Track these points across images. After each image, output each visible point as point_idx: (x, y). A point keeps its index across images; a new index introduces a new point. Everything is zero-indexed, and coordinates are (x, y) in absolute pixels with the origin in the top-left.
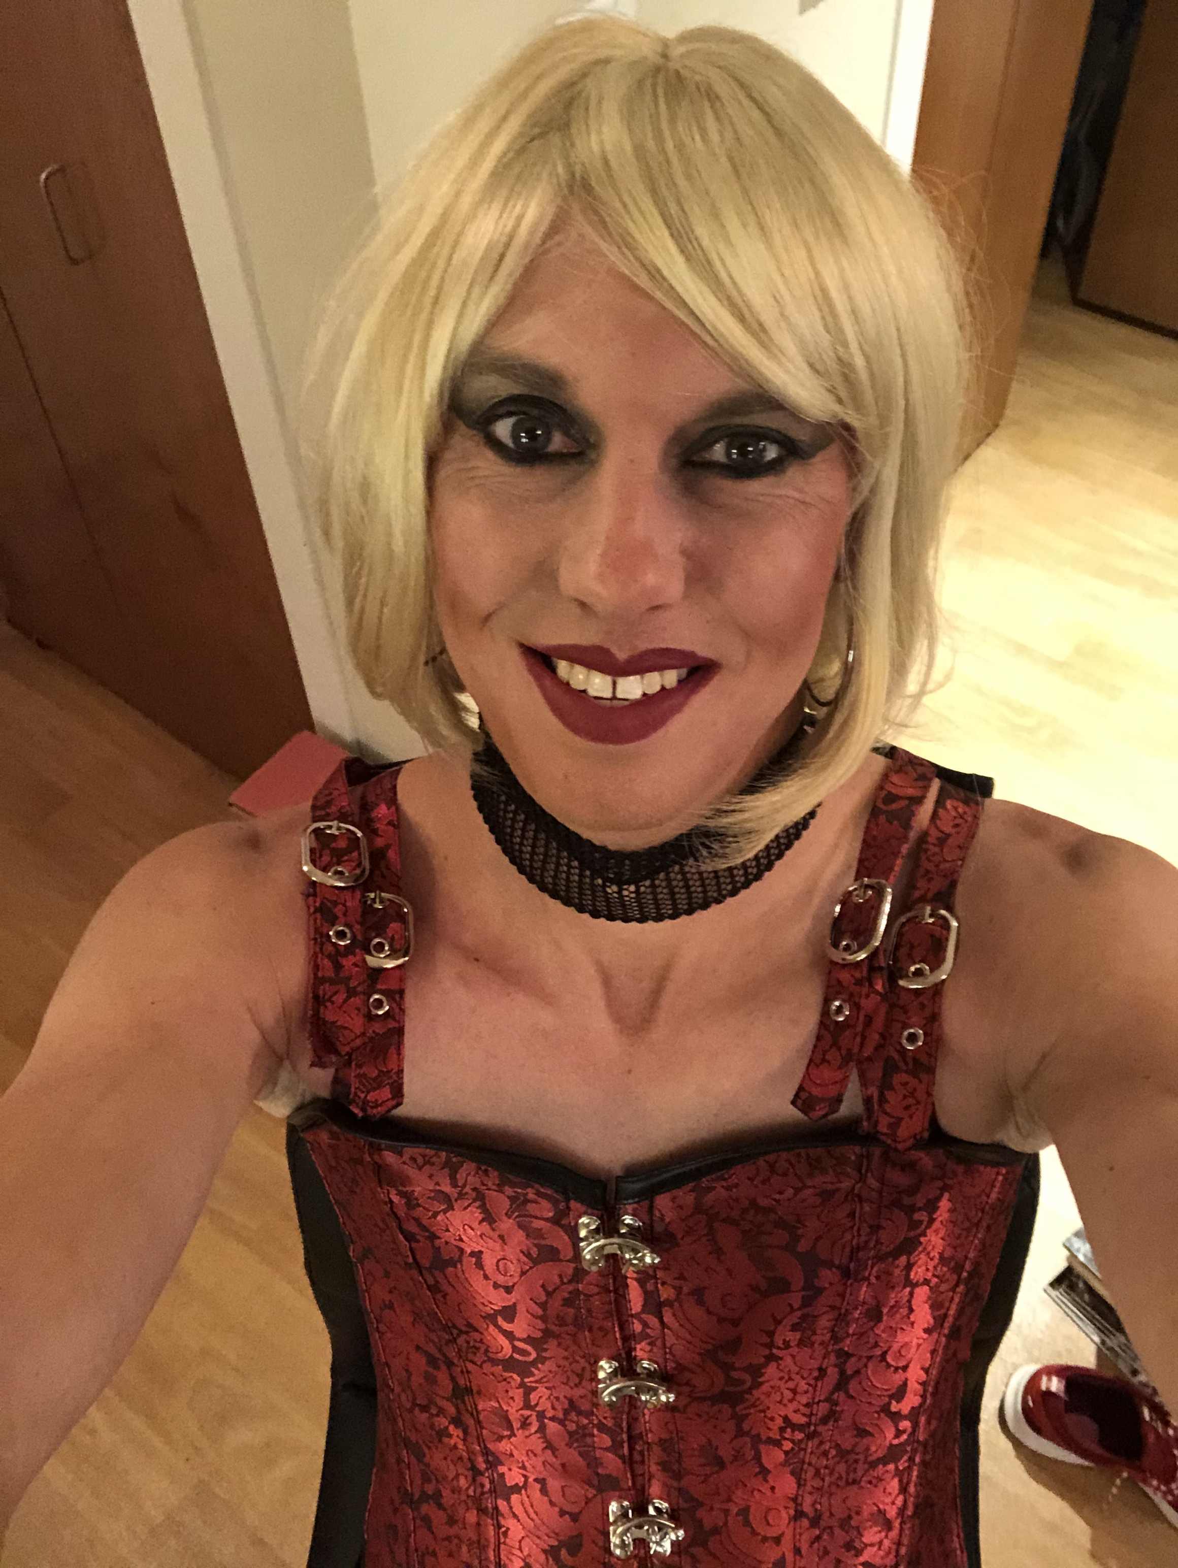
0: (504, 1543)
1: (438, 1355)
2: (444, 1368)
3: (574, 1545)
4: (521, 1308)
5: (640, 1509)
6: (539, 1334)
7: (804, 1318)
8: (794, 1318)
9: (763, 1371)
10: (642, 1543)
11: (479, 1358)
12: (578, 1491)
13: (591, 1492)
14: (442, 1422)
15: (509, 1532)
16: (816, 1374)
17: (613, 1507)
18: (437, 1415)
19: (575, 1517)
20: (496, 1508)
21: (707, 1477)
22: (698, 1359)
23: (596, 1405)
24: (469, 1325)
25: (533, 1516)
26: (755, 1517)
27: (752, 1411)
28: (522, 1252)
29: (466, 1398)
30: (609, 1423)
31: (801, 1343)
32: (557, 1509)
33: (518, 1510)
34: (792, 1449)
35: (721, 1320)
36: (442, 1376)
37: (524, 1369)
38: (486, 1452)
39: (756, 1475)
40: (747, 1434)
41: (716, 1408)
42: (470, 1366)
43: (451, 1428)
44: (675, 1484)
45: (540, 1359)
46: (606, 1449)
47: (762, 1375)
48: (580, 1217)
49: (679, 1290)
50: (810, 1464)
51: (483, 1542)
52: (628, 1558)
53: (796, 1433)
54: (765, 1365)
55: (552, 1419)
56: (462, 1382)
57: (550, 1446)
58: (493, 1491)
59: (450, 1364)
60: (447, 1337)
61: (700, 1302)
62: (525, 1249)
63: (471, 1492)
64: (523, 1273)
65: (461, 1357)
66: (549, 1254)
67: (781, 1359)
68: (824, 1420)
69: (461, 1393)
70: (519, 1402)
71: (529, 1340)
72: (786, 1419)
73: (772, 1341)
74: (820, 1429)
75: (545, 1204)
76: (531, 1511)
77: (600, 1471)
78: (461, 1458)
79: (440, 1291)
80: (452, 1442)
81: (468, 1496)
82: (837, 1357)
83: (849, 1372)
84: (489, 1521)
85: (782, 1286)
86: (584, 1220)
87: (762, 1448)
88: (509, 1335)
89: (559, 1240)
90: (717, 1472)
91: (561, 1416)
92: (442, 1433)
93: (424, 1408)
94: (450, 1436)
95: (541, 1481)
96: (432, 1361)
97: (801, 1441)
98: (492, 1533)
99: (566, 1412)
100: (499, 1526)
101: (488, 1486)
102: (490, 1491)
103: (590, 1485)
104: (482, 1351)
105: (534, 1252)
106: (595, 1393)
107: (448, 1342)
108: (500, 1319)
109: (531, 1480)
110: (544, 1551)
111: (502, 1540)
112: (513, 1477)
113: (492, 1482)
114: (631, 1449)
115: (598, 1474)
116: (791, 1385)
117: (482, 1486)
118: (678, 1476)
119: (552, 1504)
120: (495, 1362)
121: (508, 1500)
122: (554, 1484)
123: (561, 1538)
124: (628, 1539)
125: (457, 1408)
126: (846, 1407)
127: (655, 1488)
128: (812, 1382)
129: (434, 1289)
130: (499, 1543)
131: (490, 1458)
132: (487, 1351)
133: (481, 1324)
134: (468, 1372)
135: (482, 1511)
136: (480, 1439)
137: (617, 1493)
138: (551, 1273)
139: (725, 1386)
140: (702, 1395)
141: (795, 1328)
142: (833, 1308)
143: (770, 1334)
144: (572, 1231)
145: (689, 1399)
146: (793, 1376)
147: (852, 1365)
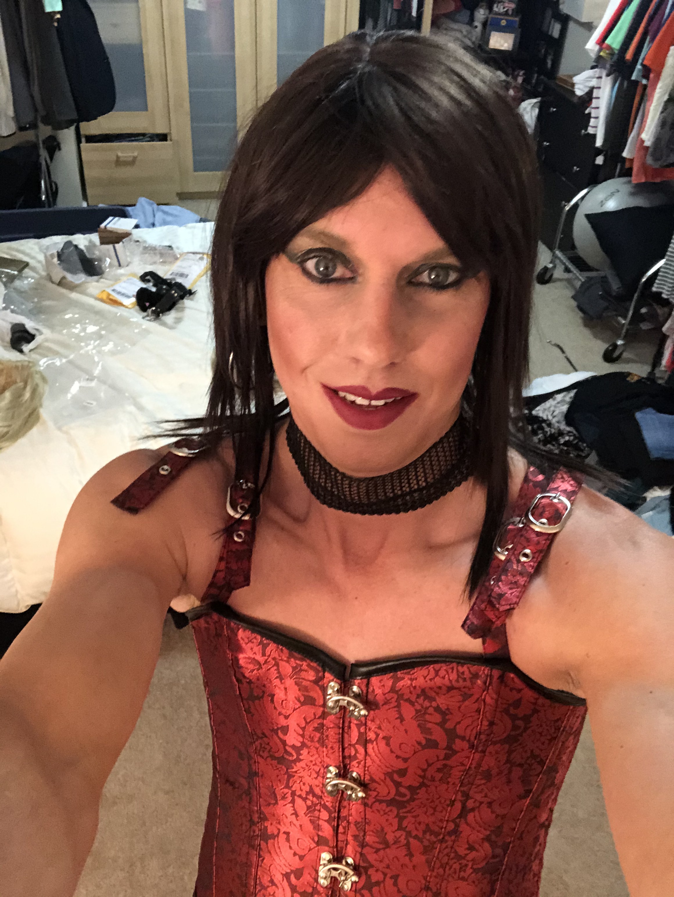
1: (244, 752)
2: (246, 759)
3: (299, 873)
4: (291, 728)
11: (266, 754)
12: (306, 843)
13: (313, 845)
15: (265, 860)
18: (238, 788)
20: (260, 845)
21: (379, 849)
22: (382, 776)
23: (323, 791)
24: (263, 734)
28: (296, 698)
29: (255, 778)
30: (329, 805)
31: (441, 780)
33: (271, 848)
34: (429, 846)
36: (244, 765)
38: (260, 812)
40: (404, 829)
42: (260, 759)
43: (244, 795)
45: (298, 760)
46: (326, 821)
47: (417, 794)
51: (249, 864)
54: (419, 788)
55: (299, 796)
56: (254, 767)
58: (260, 836)
59: (249, 757)
60: (250, 740)
63: (247, 834)
64: (295, 709)
65: (256, 753)
66: (310, 701)
69: (252, 775)
70: (283, 784)
71: (293, 747)
72: (427, 826)
74: (446, 838)
75: (311, 672)
76: (278, 851)
77: (320, 833)
78: (246, 814)
79: (251, 713)
80: (243, 804)
81: (245, 837)
83: (468, 808)
84: (255, 853)
85: (434, 745)
87: (411, 840)
94: (242, 800)
95: (288, 833)
96: (241, 755)
98: (255, 859)
100: (260, 856)
101: (257, 832)
107: (251, 744)
108: (279, 732)
109: (282, 832)
110: (282, 874)
112: (272, 829)
113: (260, 830)
114: (339, 823)
118: (362, 846)
119: (291, 848)
120: (273, 758)
121: (267, 842)
125: (249, 783)
127: (349, 850)
130: (258, 866)
132: (270, 751)
133: (269, 734)
134: (258, 762)
135: (252, 846)
136: (258, 805)
137: (327, 849)
139: (395, 795)
140: (382, 798)
141: (439, 770)
142: (462, 764)
143: (424, 771)
144: (324, 690)
145: (374, 800)
146: (435, 800)
147: (470, 804)
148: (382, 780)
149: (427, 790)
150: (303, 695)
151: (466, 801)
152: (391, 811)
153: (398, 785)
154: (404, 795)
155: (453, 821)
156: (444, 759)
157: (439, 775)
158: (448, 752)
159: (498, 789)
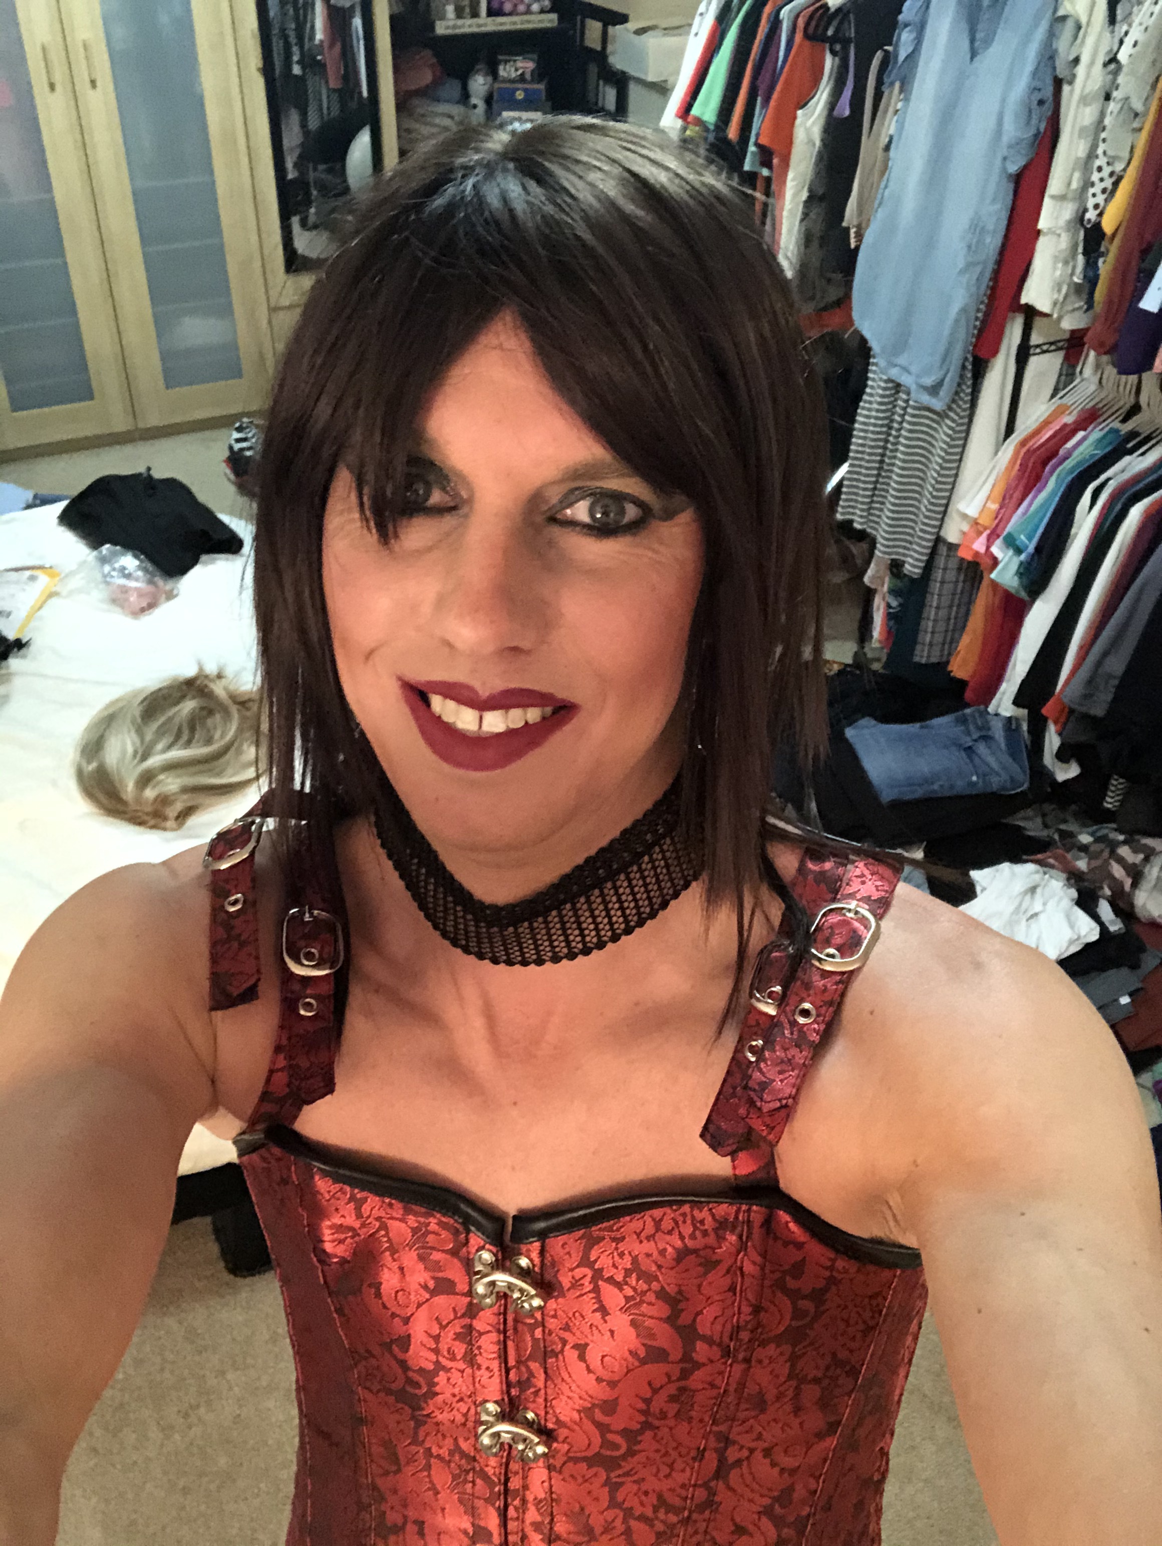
6: (430, 1367)
11: (375, 1386)
12: (454, 1539)
13: (466, 1543)
23: (475, 1446)
24: (369, 1352)
27: (627, 1479)
28: (421, 1284)
30: (490, 1472)
35: (600, 1380)
38: (372, 1487)
40: (620, 1505)
41: (594, 1471)
42: (367, 1394)
45: (430, 1394)
46: (484, 1499)
47: (637, 1443)
49: (563, 1342)
53: (670, 1514)
54: (641, 1432)
55: (437, 1458)
56: (358, 1410)
57: (433, 1487)
58: (374, 1528)
61: (582, 1358)
62: (423, 1280)
64: (419, 1305)
65: (359, 1384)
66: (445, 1287)
67: (658, 1429)
68: (700, 1508)
69: (357, 1423)
70: (408, 1437)
71: (420, 1372)
73: (649, 1409)
77: (477, 1522)
79: (344, 1315)
81: (351, 1531)
82: (718, 1441)
87: (634, 1524)
88: (403, 1365)
99: (451, 1453)
101: (369, 1523)
102: (370, 1528)
104: (378, 1379)
106: (476, 1433)
108: (395, 1348)
112: (394, 1516)
113: (374, 1519)
115: (474, 1525)
116: (667, 1460)
117: (364, 1522)
118: (548, 1540)
120: (388, 1391)
125: (353, 1438)
128: (690, 1462)
129: (340, 1312)
131: (375, 1494)
132: (382, 1380)
133: (377, 1351)
134: (365, 1400)
136: (370, 1475)
138: (446, 1306)
139: (601, 1447)
140: (578, 1455)
141: (673, 1399)
142: (712, 1385)
143: (648, 1401)
144: (468, 1264)
145: (565, 1458)
146: (671, 1451)
147: (732, 1454)
148: (575, 1423)
149: (655, 1434)
150: (433, 1278)
151: (726, 1448)
152: (596, 1475)
153: (603, 1428)
154: (616, 1447)
155: (706, 1485)
156: (678, 1380)
157: (673, 1409)
158: (684, 1365)
159: (780, 1425)
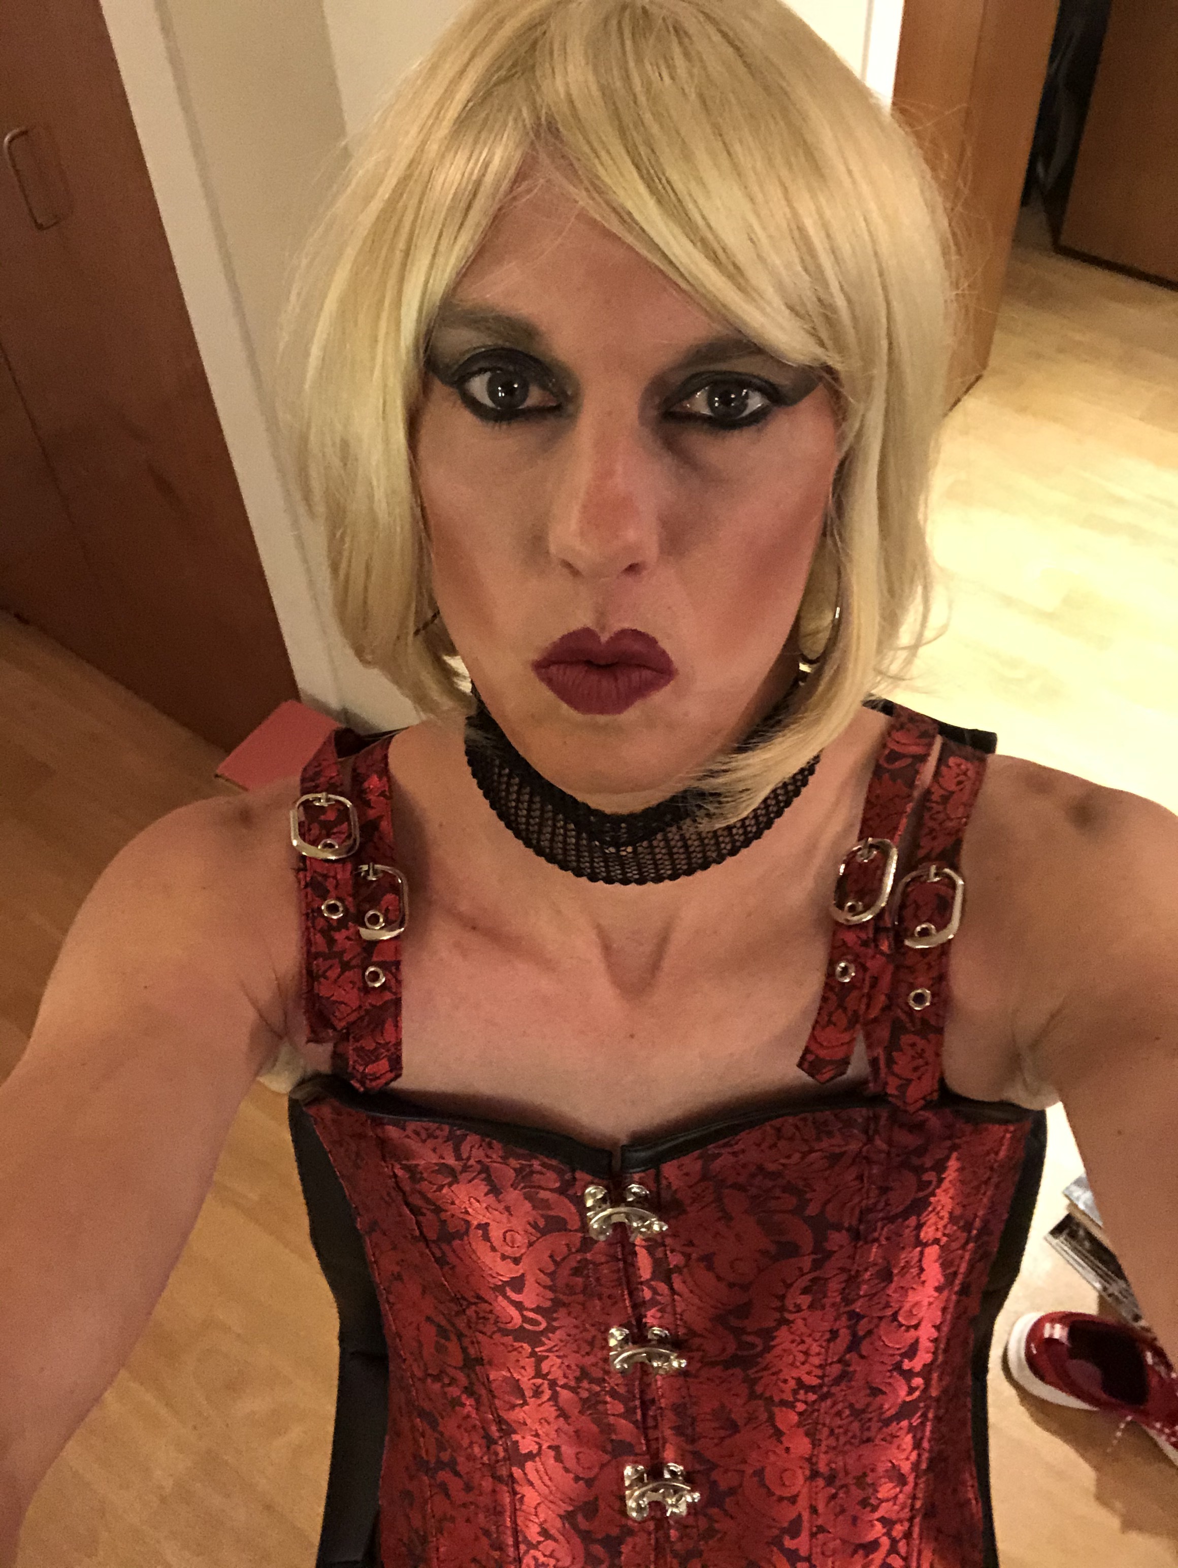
0: (520, 1509)
1: (449, 1327)
2: (453, 1337)
3: (590, 1509)
4: (530, 1281)
5: (655, 1472)
6: (548, 1304)
7: (814, 1281)
8: (804, 1282)
9: (775, 1334)
10: (658, 1506)
11: (490, 1328)
12: (592, 1456)
13: (607, 1457)
14: (454, 1391)
15: (525, 1499)
16: (827, 1336)
17: (628, 1471)
18: (449, 1385)
19: (589, 1483)
20: (511, 1475)
21: (722, 1439)
22: (709, 1325)
23: (607, 1372)
24: (479, 1297)
25: (549, 1483)
26: (770, 1476)
27: (765, 1373)
28: (529, 1224)
29: (477, 1368)
30: (622, 1390)
31: (811, 1307)
32: (572, 1475)
33: (533, 1476)
34: (806, 1410)
35: (731, 1285)
36: (453, 1346)
37: (534, 1339)
38: (500, 1421)
39: (770, 1437)
40: (760, 1397)
41: (730, 1372)
42: (480, 1337)
43: (464, 1397)
44: (689, 1447)
45: (551, 1329)
46: (618, 1416)
47: (773, 1338)
48: (586, 1187)
49: (688, 1257)
50: (824, 1425)
51: (499, 1508)
52: (644, 1521)
53: (810, 1394)
54: (776, 1328)
55: (564, 1387)
56: (472, 1351)
57: (563, 1414)
58: (508, 1459)
59: (460, 1336)
60: (456, 1309)
61: (710, 1268)
62: (531, 1219)
63: (485, 1459)
64: (531, 1244)
65: (470, 1327)
66: (556, 1225)
67: (792, 1322)
68: (837, 1381)
69: (472, 1363)
70: (531, 1371)
71: (537, 1310)
72: (799, 1381)
73: (783, 1306)
74: (834, 1390)
75: (551, 1175)
76: (546, 1478)
77: (614, 1437)
78: (474, 1427)
79: (448, 1263)
80: (466, 1411)
81: (483, 1464)
82: (849, 1319)
83: (861, 1333)
84: (505, 1488)
85: (790, 1250)
86: (591, 1189)
87: (776, 1410)
88: (519, 1306)
89: (565, 1209)
90: (730, 1436)
91: (572, 1383)
92: (456, 1403)
93: (437, 1378)
94: (464, 1405)
95: (556, 1448)
96: (443, 1332)
97: (814, 1402)
98: (508, 1500)
99: (578, 1380)
100: (515, 1493)
101: (502, 1454)
102: (504, 1459)
103: (605, 1451)
104: (492, 1321)
105: (541, 1223)
106: (606, 1360)
107: (458, 1314)
108: (508, 1289)
109: (544, 1447)
110: (560, 1516)
111: (518, 1507)
112: (527, 1445)
113: (506, 1450)
114: (644, 1415)
115: (612, 1441)
116: (802, 1347)
117: (497, 1454)
118: (693, 1441)
119: (567, 1470)
120: (505, 1333)
121: (522, 1467)
122: (568, 1451)
123: (576, 1504)
124: (644, 1502)
125: (468, 1376)
126: (858, 1367)
127: (669, 1453)
128: (824, 1344)
129: (441, 1261)
130: (516, 1509)
131: (504, 1427)
132: (496, 1322)
133: (489, 1295)
134: (478, 1343)
135: (498, 1479)
136: (494, 1410)
137: (631, 1458)
138: (559, 1242)
141: (805, 1291)
142: (844, 1270)
143: (781, 1298)
148: (709, 1331)
149: (790, 1328)
151: (857, 1323)
152: (733, 1375)
156: (811, 1271)
158: (816, 1256)
